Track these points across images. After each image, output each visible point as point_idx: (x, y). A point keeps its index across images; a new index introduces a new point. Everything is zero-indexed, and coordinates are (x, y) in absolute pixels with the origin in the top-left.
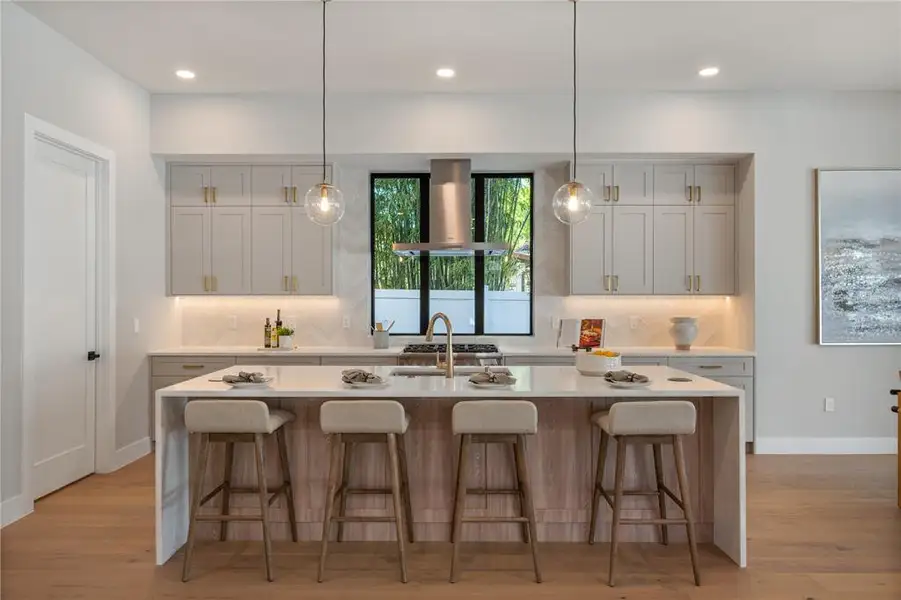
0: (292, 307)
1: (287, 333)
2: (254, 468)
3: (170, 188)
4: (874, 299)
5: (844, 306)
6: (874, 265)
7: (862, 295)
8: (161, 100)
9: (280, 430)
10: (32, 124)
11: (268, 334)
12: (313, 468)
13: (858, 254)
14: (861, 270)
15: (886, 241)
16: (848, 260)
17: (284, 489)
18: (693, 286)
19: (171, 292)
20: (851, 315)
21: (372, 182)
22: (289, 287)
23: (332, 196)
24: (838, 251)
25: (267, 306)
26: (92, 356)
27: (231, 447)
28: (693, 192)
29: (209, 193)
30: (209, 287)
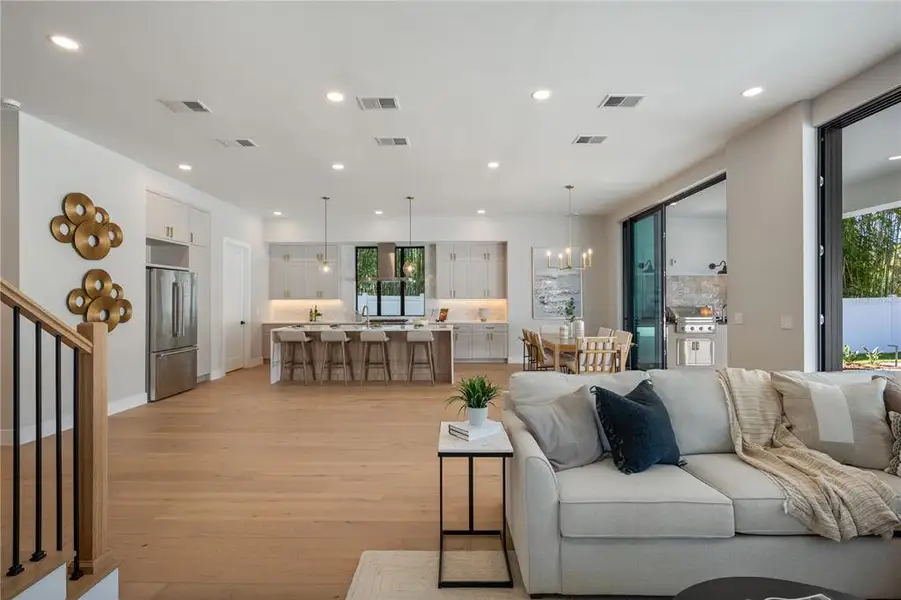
0: (321, 304)
1: (319, 315)
2: (302, 355)
3: (270, 253)
4: (555, 300)
5: (543, 303)
6: (555, 287)
7: (550, 299)
8: (267, 220)
9: (309, 342)
10: (226, 239)
11: (311, 316)
12: (321, 355)
13: (549, 282)
14: (551, 289)
15: (560, 277)
16: (545, 284)
17: (311, 363)
18: (487, 295)
19: (272, 297)
20: (546, 307)
21: (357, 252)
22: (320, 296)
23: (329, 266)
24: (541, 280)
25: (311, 304)
26: (242, 323)
27: (294, 347)
28: (486, 256)
29: (287, 257)
30: (287, 296)
